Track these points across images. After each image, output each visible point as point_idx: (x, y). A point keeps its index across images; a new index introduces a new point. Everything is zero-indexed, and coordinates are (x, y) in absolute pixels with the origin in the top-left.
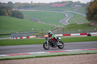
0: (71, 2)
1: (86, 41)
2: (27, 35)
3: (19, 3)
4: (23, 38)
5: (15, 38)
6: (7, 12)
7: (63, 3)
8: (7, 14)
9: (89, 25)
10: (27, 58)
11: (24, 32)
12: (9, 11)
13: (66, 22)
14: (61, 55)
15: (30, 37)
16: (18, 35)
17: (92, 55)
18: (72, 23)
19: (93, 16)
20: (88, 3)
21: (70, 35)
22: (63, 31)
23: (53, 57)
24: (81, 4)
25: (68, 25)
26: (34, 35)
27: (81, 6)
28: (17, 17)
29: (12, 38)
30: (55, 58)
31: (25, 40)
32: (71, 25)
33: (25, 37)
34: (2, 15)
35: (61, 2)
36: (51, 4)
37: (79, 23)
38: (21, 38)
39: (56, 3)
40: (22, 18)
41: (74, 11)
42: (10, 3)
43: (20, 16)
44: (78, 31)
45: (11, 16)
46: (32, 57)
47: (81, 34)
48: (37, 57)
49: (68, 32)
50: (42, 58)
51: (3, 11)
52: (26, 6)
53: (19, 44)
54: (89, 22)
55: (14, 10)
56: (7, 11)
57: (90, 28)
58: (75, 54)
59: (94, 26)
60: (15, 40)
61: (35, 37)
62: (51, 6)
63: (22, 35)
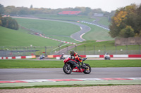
0: (88, 9)
1: (108, 66)
2: (22, 53)
3: (13, 7)
4: (17, 58)
5: (5, 58)
7: (77, 9)
9: (113, 44)
10: (22, 87)
11: (19, 50)
13: (81, 38)
14: (71, 86)
15: (27, 57)
16: (10, 53)
17: (117, 86)
18: (89, 39)
19: (119, 31)
20: (112, 12)
21: (85, 56)
22: (76, 50)
23: (59, 88)
24: (102, 12)
25: (83, 42)
26: (32, 55)
27: (102, 15)
28: (9, 27)
30: (62, 89)
31: (18, 61)
32: (87, 42)
33: (20, 57)
36: (60, 10)
37: (98, 41)
38: (14, 58)
39: (66, 9)
40: (17, 29)
41: (93, 22)
43: (13, 26)
44: (96, 51)
46: (30, 87)
47: (101, 56)
48: (36, 87)
49: (82, 53)
50: (44, 89)
52: (23, 11)
53: (11, 67)
54: (114, 39)
55: (5, 16)
57: (114, 47)
58: (92, 85)
59: (120, 45)
61: (34, 57)
62: (60, 13)
63: (15, 53)
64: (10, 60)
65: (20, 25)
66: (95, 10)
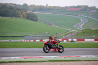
0: (86, 7)
2: (40, 38)
3: (34, 5)
4: (37, 41)
5: (28, 41)
6: (22, 14)
7: (78, 7)
8: (22, 16)
10: (40, 61)
11: (38, 35)
12: (24, 13)
13: (81, 27)
14: (74, 61)
16: (32, 38)
18: (87, 28)
21: (84, 40)
22: (77, 35)
23: (66, 62)
24: (96, 9)
27: (96, 11)
28: (31, 20)
29: (26, 41)
30: (68, 63)
31: (38, 43)
32: (86, 30)
33: (39, 41)
34: (17, 17)
35: (76, 6)
36: (66, 7)
37: (93, 29)
38: (35, 41)
39: (71, 7)
40: (36, 21)
41: (89, 16)
42: (25, 5)
43: (34, 18)
45: (25, 18)
46: (45, 61)
47: (95, 40)
48: (50, 61)
49: (82, 37)
50: (55, 62)
51: (18, 12)
52: (41, 9)
55: (29, 12)
56: (22, 12)
60: (28, 43)
63: (35, 38)
64: (32, 42)
65: (39, 18)
66: (91, 7)
